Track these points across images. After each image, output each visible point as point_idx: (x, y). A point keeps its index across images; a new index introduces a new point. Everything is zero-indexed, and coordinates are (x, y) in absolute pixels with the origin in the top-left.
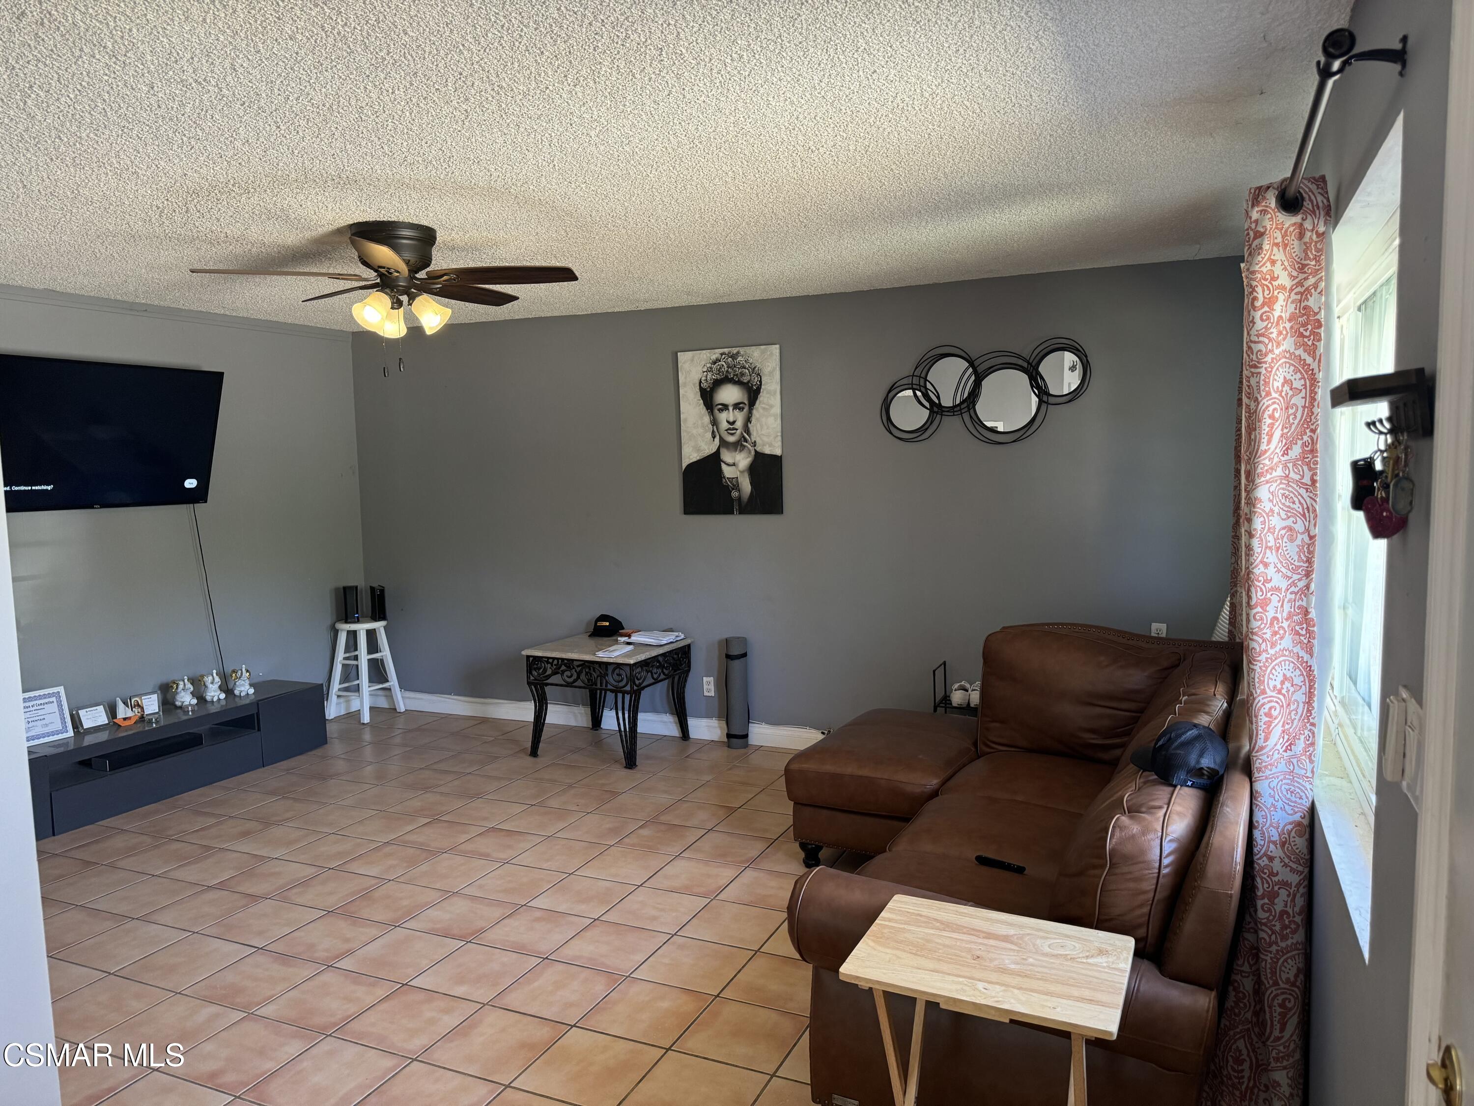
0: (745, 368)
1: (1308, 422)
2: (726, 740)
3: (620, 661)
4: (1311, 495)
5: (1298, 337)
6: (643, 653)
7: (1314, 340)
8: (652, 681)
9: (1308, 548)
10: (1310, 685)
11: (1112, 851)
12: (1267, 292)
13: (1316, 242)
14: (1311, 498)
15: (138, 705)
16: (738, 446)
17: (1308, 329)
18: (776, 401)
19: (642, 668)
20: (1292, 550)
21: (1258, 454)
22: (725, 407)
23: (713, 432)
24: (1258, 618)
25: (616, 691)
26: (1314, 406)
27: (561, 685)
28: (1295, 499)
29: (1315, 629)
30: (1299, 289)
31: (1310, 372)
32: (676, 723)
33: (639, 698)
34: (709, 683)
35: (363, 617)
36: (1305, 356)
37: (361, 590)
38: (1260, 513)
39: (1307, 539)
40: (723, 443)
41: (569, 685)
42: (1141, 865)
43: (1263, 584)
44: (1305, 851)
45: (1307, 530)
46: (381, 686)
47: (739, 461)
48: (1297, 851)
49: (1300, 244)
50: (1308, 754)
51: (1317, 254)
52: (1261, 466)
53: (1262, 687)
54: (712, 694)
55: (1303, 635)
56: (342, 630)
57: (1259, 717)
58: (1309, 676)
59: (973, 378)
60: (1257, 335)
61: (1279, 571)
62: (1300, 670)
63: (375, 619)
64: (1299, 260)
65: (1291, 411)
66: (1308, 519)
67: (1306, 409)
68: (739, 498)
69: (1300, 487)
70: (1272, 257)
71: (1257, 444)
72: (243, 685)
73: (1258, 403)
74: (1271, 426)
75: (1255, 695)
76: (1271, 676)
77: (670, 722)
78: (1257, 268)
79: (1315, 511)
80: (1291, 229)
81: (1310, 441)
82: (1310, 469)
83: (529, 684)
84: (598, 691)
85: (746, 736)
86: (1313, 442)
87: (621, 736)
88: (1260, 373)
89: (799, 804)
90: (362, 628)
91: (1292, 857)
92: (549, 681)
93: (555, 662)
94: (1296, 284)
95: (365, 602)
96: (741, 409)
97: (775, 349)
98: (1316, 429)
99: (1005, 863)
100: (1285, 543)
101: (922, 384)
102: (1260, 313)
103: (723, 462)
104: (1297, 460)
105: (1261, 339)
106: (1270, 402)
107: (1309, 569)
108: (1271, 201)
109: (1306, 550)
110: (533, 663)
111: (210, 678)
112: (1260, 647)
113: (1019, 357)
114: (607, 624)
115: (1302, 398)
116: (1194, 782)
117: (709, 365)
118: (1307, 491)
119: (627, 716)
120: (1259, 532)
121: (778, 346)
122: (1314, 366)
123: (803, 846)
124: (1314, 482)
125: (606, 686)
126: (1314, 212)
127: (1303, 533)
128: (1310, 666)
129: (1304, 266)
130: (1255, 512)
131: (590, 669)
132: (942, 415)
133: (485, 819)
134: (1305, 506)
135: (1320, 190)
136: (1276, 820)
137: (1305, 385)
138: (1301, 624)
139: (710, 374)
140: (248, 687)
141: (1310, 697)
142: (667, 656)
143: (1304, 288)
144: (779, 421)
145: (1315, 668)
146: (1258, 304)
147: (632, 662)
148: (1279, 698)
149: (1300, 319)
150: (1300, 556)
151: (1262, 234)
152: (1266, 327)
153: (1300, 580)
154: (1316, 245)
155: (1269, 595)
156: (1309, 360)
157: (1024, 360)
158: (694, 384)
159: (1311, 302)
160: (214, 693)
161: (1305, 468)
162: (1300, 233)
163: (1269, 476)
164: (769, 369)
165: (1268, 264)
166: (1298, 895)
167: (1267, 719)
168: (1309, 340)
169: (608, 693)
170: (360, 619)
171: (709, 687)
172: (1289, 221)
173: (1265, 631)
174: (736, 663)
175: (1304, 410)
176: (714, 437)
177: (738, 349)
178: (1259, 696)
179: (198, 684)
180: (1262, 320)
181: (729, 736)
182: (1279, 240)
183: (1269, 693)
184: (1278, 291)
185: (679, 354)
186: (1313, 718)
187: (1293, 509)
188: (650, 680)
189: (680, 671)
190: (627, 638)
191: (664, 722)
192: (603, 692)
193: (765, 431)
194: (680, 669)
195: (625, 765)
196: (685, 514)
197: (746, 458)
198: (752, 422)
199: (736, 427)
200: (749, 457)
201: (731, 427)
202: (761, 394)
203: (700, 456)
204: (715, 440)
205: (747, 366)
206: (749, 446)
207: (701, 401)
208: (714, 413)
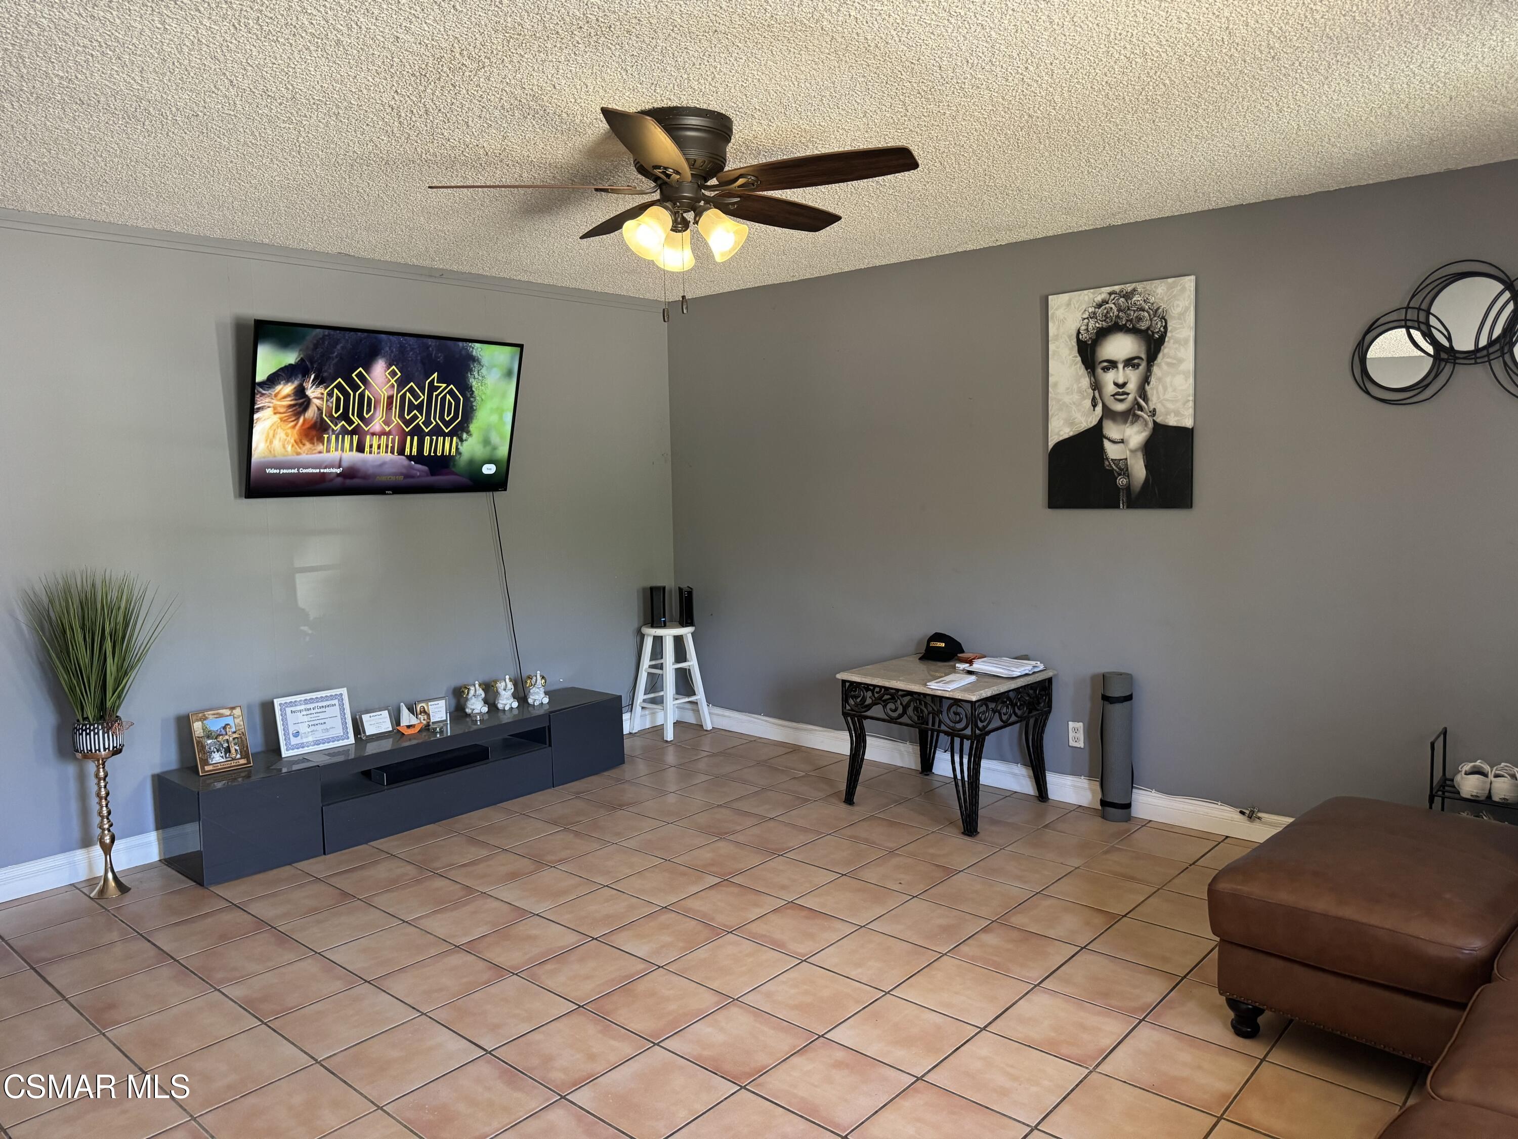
0: (1143, 310)
2: (1100, 808)
3: (958, 696)
6: (989, 686)
8: (1000, 723)
15: (424, 712)
16: (1129, 416)
18: (1188, 353)
19: (987, 707)
22: (1113, 364)
23: (1094, 399)
25: (952, 734)
27: (883, 720)
32: (1030, 777)
33: (982, 746)
34: (1076, 730)
35: (671, 621)
37: (671, 591)
40: (1108, 413)
41: (892, 720)
46: (687, 700)
47: (1130, 437)
54: (1081, 744)
56: (648, 635)
59: (1510, 307)
63: (683, 624)
68: (1128, 488)
72: (538, 693)
77: (1023, 776)
83: (845, 715)
84: (930, 732)
85: (1128, 806)
87: (957, 785)
89: (1227, 942)
90: (668, 634)
92: (868, 713)
93: (877, 689)
95: (673, 605)
96: (1136, 366)
97: (1189, 282)
101: (1422, 318)
103: (1107, 438)
110: (850, 689)
111: (503, 684)
114: (943, 645)
117: (1091, 310)
119: (965, 761)
121: (1193, 278)
123: (1232, 1003)
125: (939, 726)
131: (920, 704)
132: (1455, 364)
133: (783, 888)
139: (1092, 322)
140: (542, 695)
142: (1020, 693)
144: (1191, 380)
147: (974, 699)
158: (1070, 337)
160: (506, 701)
164: (1179, 310)
169: (942, 735)
170: (668, 624)
171: (1077, 735)
174: (1117, 708)
176: (1094, 405)
177: (1134, 285)
179: (489, 689)
181: (1104, 803)
185: (1050, 297)
188: (997, 723)
189: (1038, 712)
190: (968, 665)
191: (1015, 775)
192: (935, 733)
193: (1170, 395)
194: (1038, 710)
195: (963, 831)
196: (1049, 507)
197: (1140, 432)
198: (1151, 383)
199: (1127, 391)
200: (1145, 430)
201: (1121, 390)
202: (1166, 344)
203: (1073, 432)
204: (1097, 409)
205: (1147, 307)
206: (1145, 416)
207: (1079, 359)
208: (1096, 374)
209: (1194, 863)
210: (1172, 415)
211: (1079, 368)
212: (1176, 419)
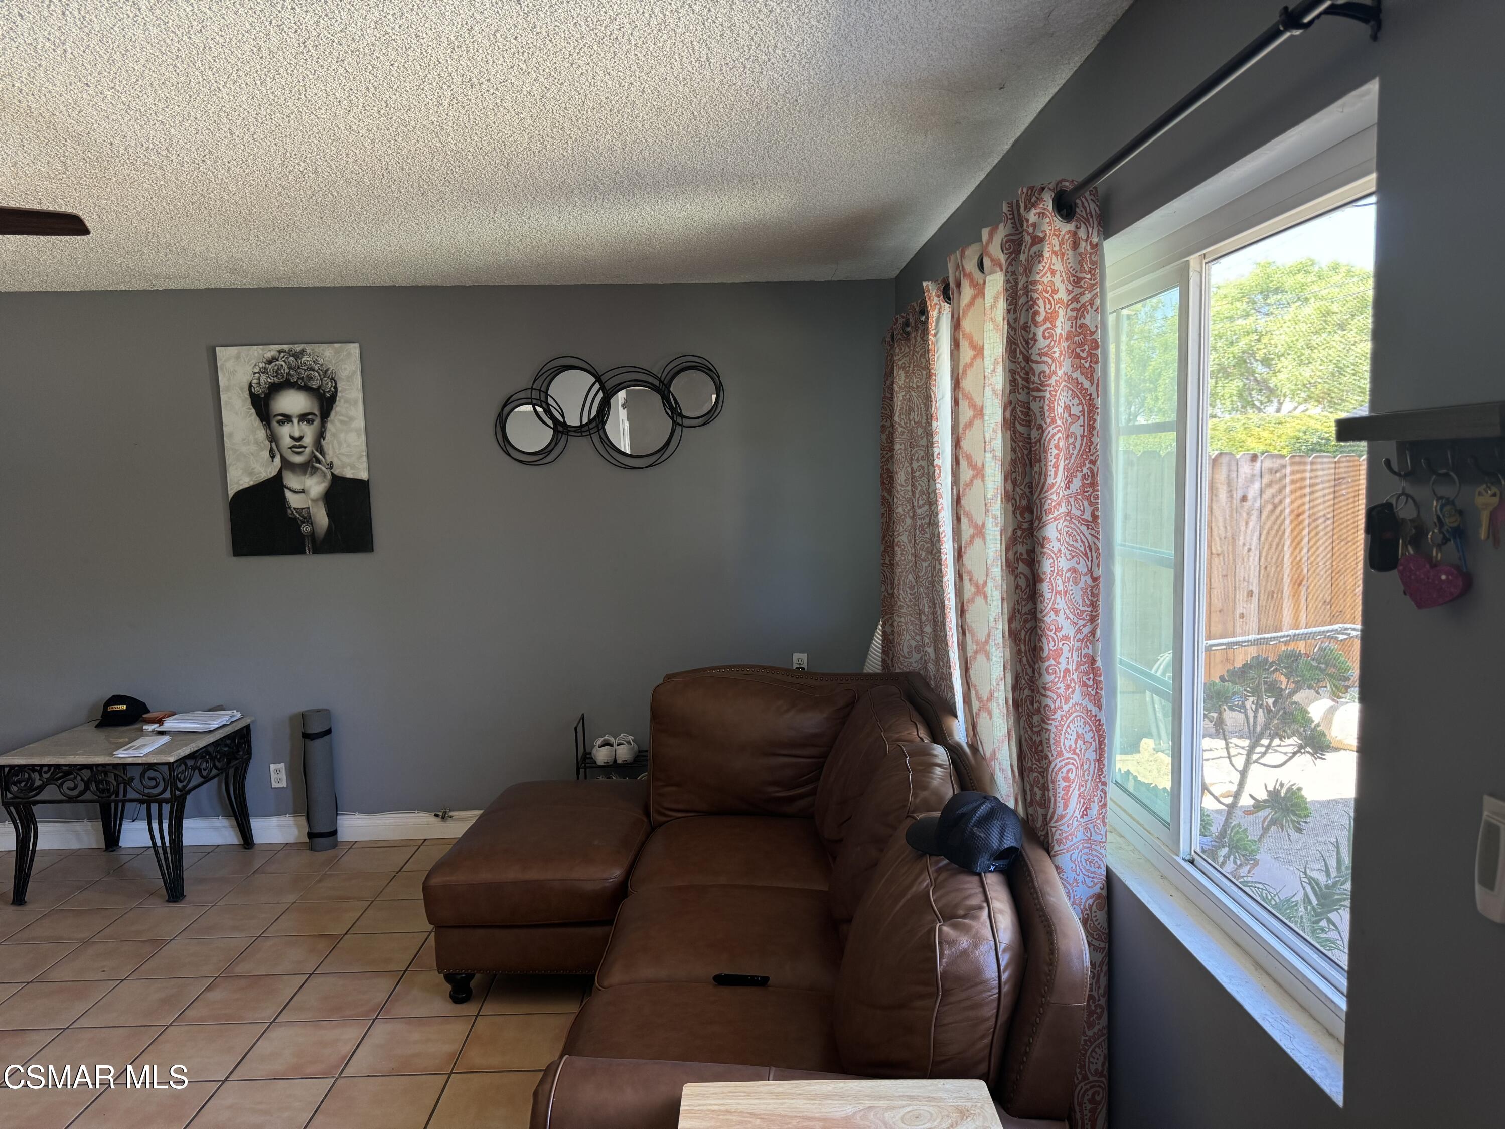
0: (313, 370)
1: (1087, 452)
2: (307, 841)
3: (152, 759)
4: (1093, 532)
5: (1074, 358)
6: (186, 745)
7: (1091, 362)
8: (201, 780)
9: (1092, 590)
10: (1099, 741)
11: (944, 973)
12: (1048, 306)
13: (1090, 254)
14: (1092, 535)
16: (308, 467)
17: (1085, 349)
18: (357, 414)
19: (186, 766)
20: (1076, 593)
21: (1044, 490)
22: (287, 419)
23: (271, 450)
24: (1051, 671)
26: (1093, 435)
27: (60, 802)
28: (1078, 537)
29: (1102, 679)
30: (1074, 305)
31: (1088, 397)
32: (232, 827)
33: (184, 806)
34: (278, 771)
36: (1082, 379)
38: (1050, 555)
39: (1089, 581)
40: (286, 464)
41: (70, 800)
42: (980, 987)
43: (1055, 634)
44: (1105, 925)
45: (1090, 571)
47: (310, 487)
48: (1099, 927)
49: (1075, 255)
50: (1101, 816)
51: (1092, 267)
52: (1050, 501)
53: (1059, 749)
54: (284, 784)
55: (1090, 687)
57: (1057, 783)
58: (1098, 730)
59: (600, 395)
60: (1039, 354)
61: (1067, 618)
62: (1090, 725)
64: (1073, 273)
65: (1071, 440)
66: (1090, 559)
67: (1085, 439)
68: (312, 535)
69: (1082, 524)
70: (1052, 267)
71: (1043, 477)
73: (1043, 431)
74: (1057, 456)
75: (1051, 758)
76: (1067, 735)
77: (225, 827)
78: (1038, 278)
79: (1098, 549)
80: (1067, 237)
81: (1089, 473)
82: (1091, 504)
83: (6, 805)
84: (113, 805)
85: (334, 833)
86: (1093, 474)
87: (157, 853)
88: (1044, 397)
89: (440, 926)
91: (1095, 933)
92: (38, 797)
93: (46, 769)
94: (1071, 299)
96: (310, 422)
97: (354, 349)
98: (1096, 460)
99: (748, 976)
100: (1070, 586)
101: (543, 399)
102: (1042, 329)
103: (288, 488)
104: (1078, 494)
105: (1044, 358)
106: (1055, 430)
107: (1094, 613)
108: (1048, 202)
109: (1089, 593)
110: (9, 775)
112: (1055, 704)
113: (650, 373)
114: (124, 707)
115: (1081, 426)
116: (996, 866)
117: (261, 365)
118: (1088, 529)
119: (165, 826)
120: (1049, 576)
121: (357, 345)
122: (1092, 390)
123: (449, 978)
124: (1095, 518)
126: (1088, 220)
127: (1085, 574)
128: (1099, 720)
129: (1079, 279)
130: (1044, 554)
131: (107, 776)
132: (568, 435)
134: (1087, 545)
135: (1092, 197)
136: (1079, 896)
137: (1083, 412)
138: (1087, 674)
139: (263, 377)
141: (1100, 754)
142: (219, 745)
143: (1080, 304)
144: (363, 437)
145: (1103, 721)
146: (1040, 319)
147: (172, 760)
148: (1075, 760)
149: (1076, 338)
150: (1083, 599)
151: (1042, 240)
152: (1049, 346)
153: (1084, 626)
154: (1090, 257)
155: (1060, 644)
156: (1087, 384)
157: (655, 377)
158: (242, 389)
159: (1087, 320)
161: (1085, 503)
162: (1074, 243)
163: (1056, 513)
164: (346, 373)
165: (1049, 274)
166: (1102, 975)
167: (1066, 784)
168: (1086, 362)
169: (131, 805)
171: (280, 776)
172: (1066, 228)
173: (1058, 685)
174: (318, 742)
175: (1082, 440)
176: (273, 457)
177: (302, 346)
178: (1056, 758)
180: (1045, 337)
181: (311, 836)
182: (1057, 248)
183: (1066, 755)
184: (1058, 305)
185: (217, 348)
186: (1104, 777)
187: (1076, 548)
188: (196, 779)
189: (237, 761)
190: (158, 725)
191: (216, 828)
192: (120, 805)
193: (344, 449)
194: (237, 759)
195: (167, 898)
196: (235, 555)
197: (319, 483)
198: (326, 438)
199: (305, 445)
200: (324, 481)
201: (298, 443)
202: (337, 403)
203: (254, 481)
204: (275, 460)
205: (316, 368)
206: (323, 468)
207: (253, 411)
208: (272, 426)
209: (400, 870)
210: (349, 468)
211: (253, 419)
212: (353, 471)
